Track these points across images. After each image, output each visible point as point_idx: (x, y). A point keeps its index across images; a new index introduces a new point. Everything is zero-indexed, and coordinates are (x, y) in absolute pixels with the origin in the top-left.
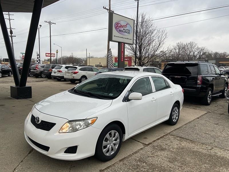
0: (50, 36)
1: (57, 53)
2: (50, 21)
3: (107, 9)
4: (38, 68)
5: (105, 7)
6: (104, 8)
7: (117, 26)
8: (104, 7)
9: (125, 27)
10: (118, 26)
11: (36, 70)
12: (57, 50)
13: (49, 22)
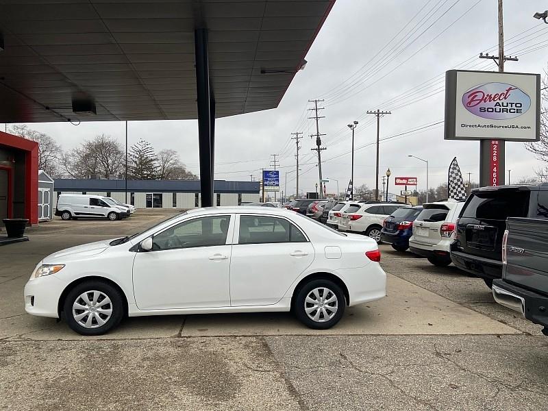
0: (378, 141)
1: (388, 176)
2: (378, 110)
3: (492, 57)
4: (316, 209)
5: (487, 54)
6: (481, 57)
7: (472, 100)
8: (481, 54)
9: (502, 97)
10: (476, 98)
11: (313, 213)
12: (389, 171)
13: (377, 112)
